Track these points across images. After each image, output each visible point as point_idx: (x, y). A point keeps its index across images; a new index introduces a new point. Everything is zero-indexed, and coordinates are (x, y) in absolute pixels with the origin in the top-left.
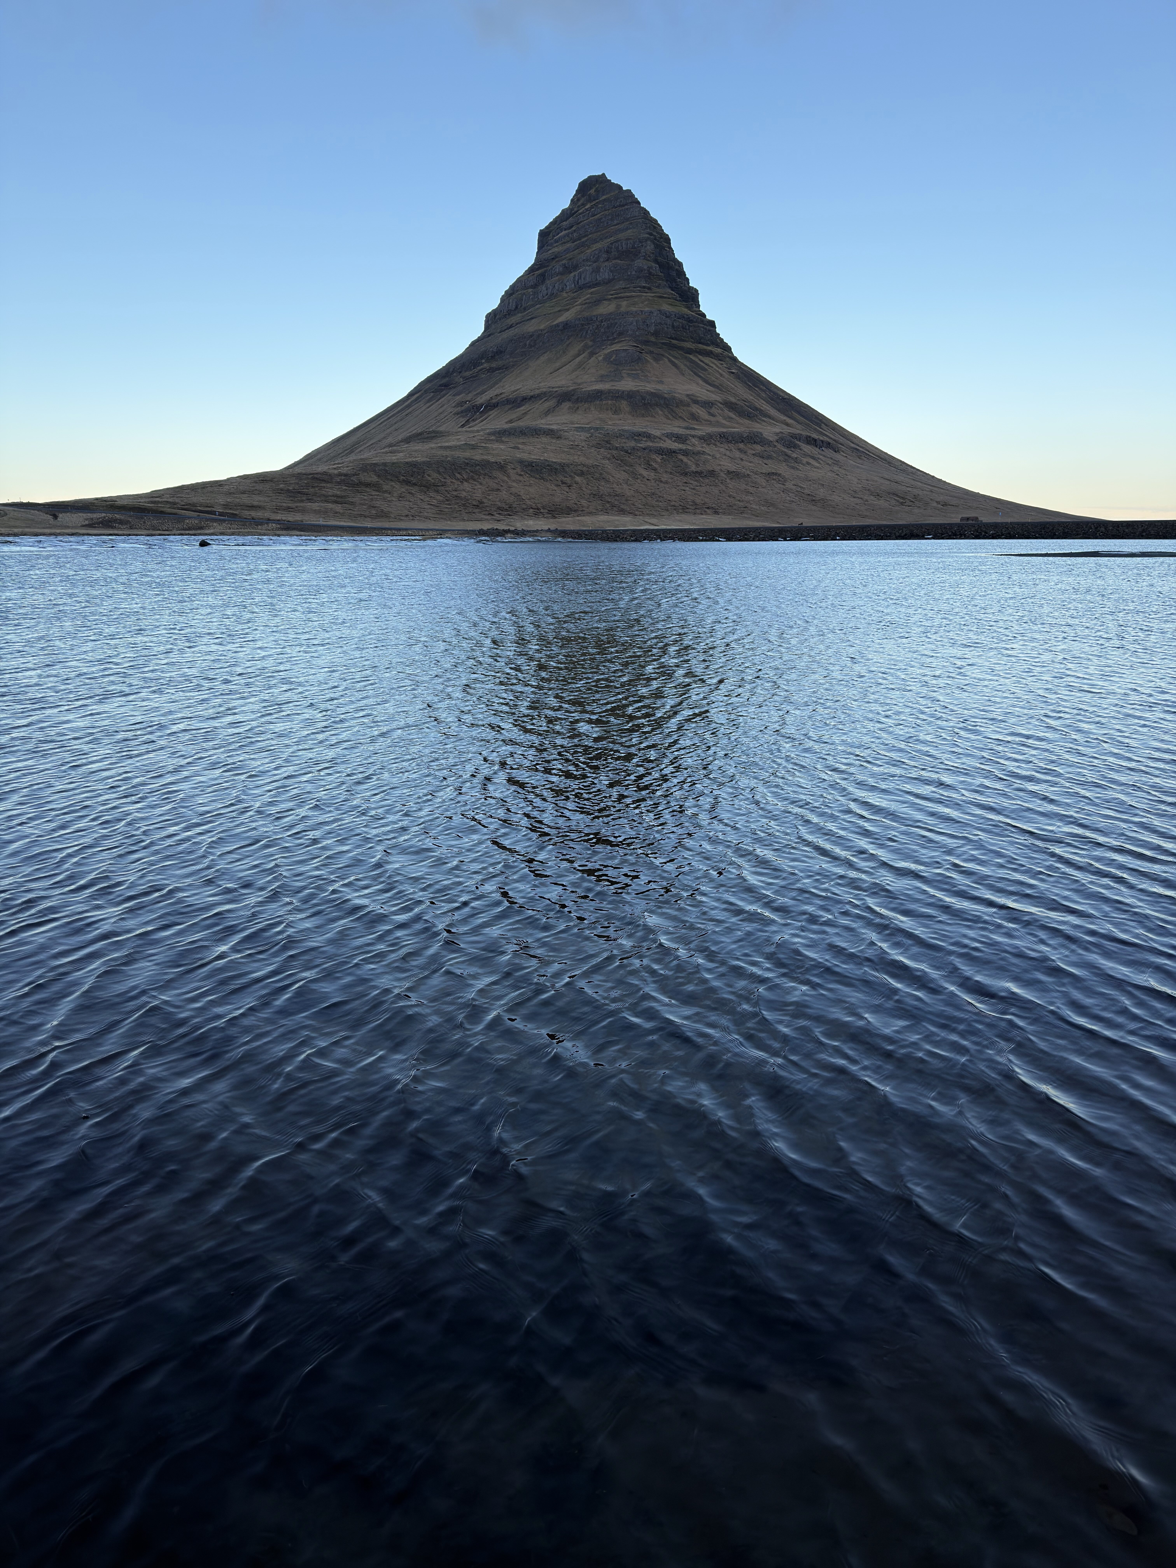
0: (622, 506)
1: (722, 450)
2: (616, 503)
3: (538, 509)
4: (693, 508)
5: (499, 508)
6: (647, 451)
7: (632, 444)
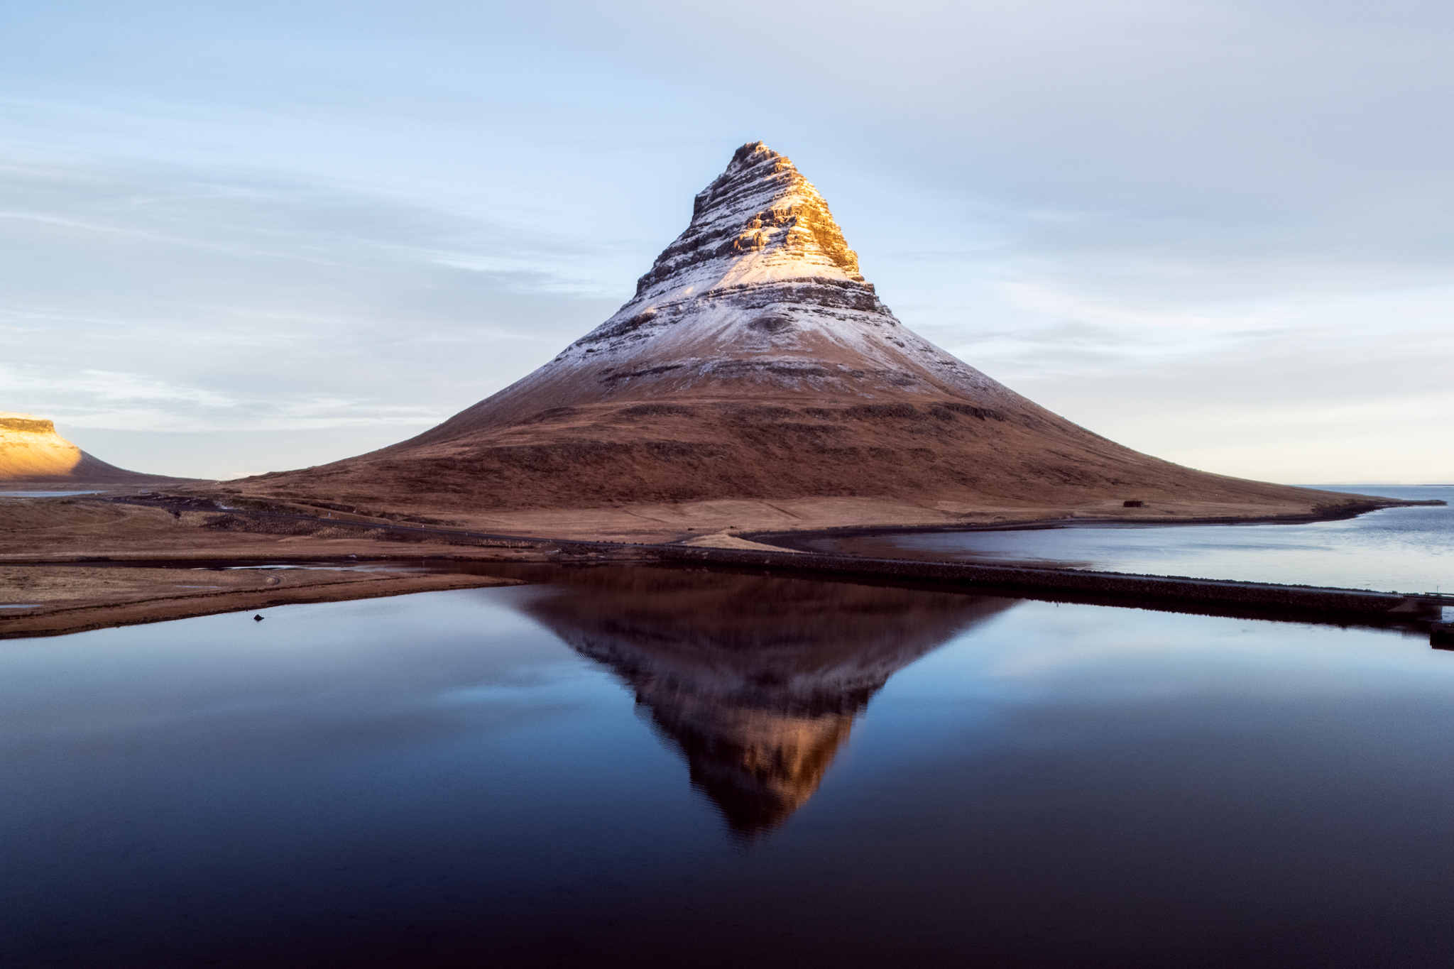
0: (750, 489)
1: (866, 424)
2: (744, 485)
3: (660, 493)
4: (827, 488)
5: (620, 493)
6: (782, 428)
7: (767, 421)
